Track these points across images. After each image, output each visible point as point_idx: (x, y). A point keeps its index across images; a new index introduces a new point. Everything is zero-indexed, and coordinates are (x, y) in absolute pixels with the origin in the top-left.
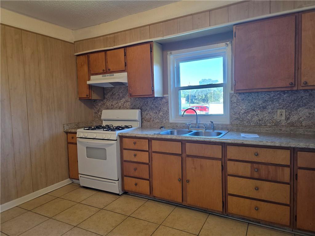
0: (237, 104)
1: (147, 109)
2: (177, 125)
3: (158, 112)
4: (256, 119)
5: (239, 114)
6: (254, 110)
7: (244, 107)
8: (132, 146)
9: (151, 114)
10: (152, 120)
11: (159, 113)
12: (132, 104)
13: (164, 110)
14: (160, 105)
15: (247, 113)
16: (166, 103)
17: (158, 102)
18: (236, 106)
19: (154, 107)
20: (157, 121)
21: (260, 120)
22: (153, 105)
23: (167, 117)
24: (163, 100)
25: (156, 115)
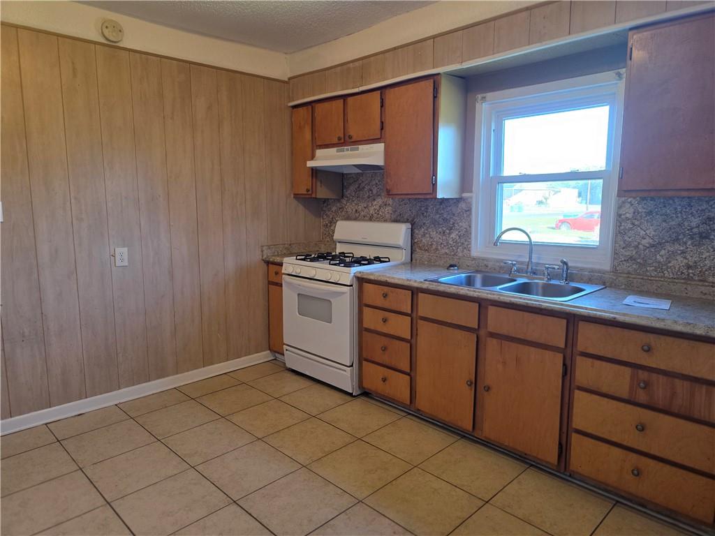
0: (633, 224)
1: (424, 224)
2: (486, 263)
3: (448, 231)
4: (679, 262)
5: (637, 247)
6: (677, 240)
7: (651, 232)
8: (380, 302)
9: (434, 234)
10: (434, 247)
11: (450, 234)
12: (396, 211)
13: (462, 226)
14: (454, 215)
15: (657, 246)
16: (466, 211)
17: (449, 208)
18: (630, 229)
19: (440, 219)
20: (443, 251)
21: (689, 267)
22: (438, 216)
23: (467, 243)
24: (460, 205)
25: (444, 237)
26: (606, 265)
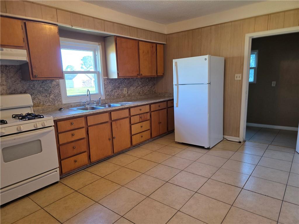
0: (107, 86)
1: (33, 93)
2: (71, 105)
3: (48, 95)
4: (116, 94)
5: (109, 92)
6: (115, 89)
7: (110, 87)
8: (69, 127)
9: (40, 97)
10: (42, 104)
11: (50, 96)
13: (55, 92)
14: (50, 87)
15: (112, 91)
16: (57, 85)
17: (47, 85)
18: (107, 87)
19: (43, 90)
20: (48, 105)
21: (118, 95)
22: (41, 89)
23: (59, 99)
24: (53, 83)
25: (47, 98)
26: (103, 98)
